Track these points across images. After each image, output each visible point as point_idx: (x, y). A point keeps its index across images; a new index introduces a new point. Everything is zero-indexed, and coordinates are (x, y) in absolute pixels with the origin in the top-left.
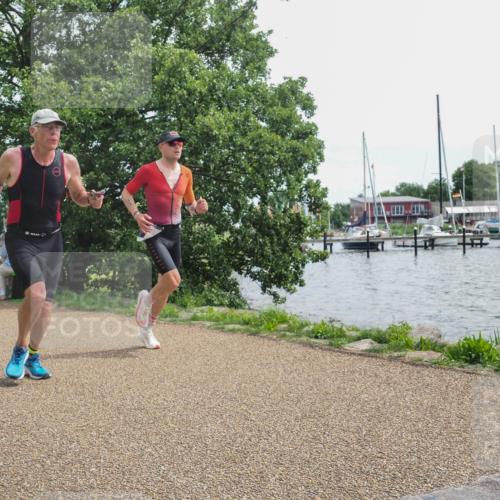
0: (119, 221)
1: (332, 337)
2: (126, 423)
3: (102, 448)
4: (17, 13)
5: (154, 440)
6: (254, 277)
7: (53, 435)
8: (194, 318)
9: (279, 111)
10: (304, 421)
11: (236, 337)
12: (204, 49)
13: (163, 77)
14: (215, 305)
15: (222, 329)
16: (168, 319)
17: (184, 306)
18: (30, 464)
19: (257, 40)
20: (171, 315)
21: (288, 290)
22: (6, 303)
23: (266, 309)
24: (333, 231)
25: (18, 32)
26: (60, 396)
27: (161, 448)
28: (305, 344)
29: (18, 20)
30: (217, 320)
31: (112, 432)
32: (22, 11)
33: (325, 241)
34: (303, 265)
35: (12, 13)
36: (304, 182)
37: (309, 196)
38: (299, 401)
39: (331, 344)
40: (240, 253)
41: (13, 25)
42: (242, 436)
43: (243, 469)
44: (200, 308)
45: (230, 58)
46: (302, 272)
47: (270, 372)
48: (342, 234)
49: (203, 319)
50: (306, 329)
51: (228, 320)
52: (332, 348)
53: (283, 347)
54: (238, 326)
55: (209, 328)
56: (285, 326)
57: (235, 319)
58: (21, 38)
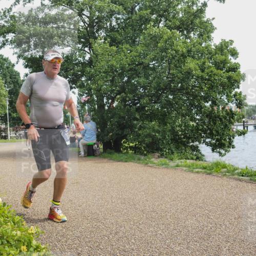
0: (138, 117)
1: (251, 176)
2: (147, 218)
3: (136, 230)
4: (86, 16)
5: (162, 227)
6: (207, 144)
7: (112, 223)
8: (177, 166)
9: (219, 57)
10: (239, 219)
11: (199, 175)
12: (178, 28)
13: (163, 44)
14: (188, 159)
15: (192, 172)
16: (164, 166)
17: (172, 160)
18: (102, 237)
19: (206, 23)
20: (165, 164)
21: (226, 151)
22: (84, 158)
23: (215, 161)
24: (248, 120)
25: (87, 26)
26: (114, 204)
27: (166, 231)
28: (237, 179)
29: (87, 20)
30: (189, 167)
31: (141, 223)
32: (89, 15)
33: (244, 125)
34: (233, 138)
35: (84, 16)
36: (233, 93)
37: (236, 100)
38: (236, 209)
39: (251, 180)
40: (200, 132)
41: (84, 22)
42: (206, 227)
43: (208, 244)
44: (180, 161)
45: (192, 33)
46: (232, 141)
47: (219, 194)
48: (253, 121)
49: (182, 166)
50: (236, 171)
51: (194, 167)
52: (252, 181)
53: (225, 181)
54: (200, 170)
55: (185, 171)
56: (225, 170)
57: (198, 166)
58: (88, 29)
